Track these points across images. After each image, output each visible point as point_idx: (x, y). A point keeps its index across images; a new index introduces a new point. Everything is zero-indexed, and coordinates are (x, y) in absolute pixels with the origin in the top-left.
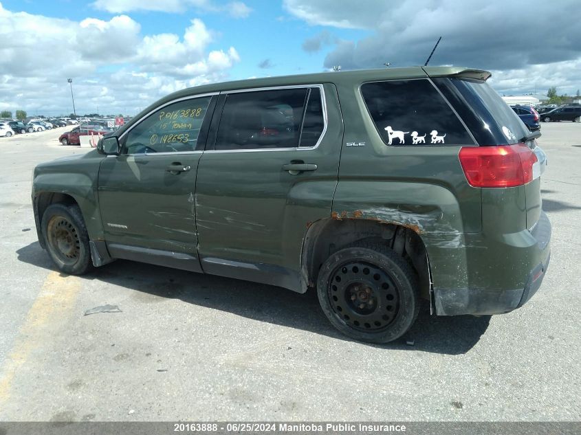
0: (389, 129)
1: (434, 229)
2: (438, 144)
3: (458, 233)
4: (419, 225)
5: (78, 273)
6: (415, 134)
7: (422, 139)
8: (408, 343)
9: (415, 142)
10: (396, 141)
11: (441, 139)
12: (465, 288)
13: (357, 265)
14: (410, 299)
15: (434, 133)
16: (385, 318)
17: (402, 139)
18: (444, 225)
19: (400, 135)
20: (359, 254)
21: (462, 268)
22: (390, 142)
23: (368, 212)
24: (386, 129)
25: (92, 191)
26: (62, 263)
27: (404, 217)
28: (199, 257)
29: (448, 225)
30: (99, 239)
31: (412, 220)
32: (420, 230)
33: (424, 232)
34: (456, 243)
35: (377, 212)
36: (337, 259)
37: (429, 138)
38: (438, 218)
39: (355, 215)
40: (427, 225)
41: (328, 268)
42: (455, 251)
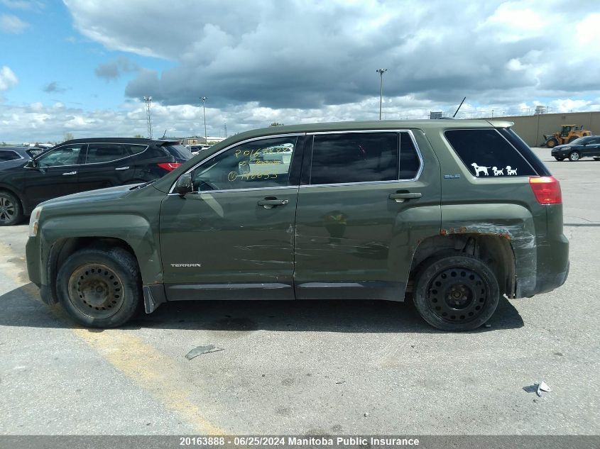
0: (474, 165)
1: (519, 236)
2: (513, 175)
3: (533, 237)
4: (510, 234)
5: (116, 325)
6: (495, 169)
7: (500, 172)
8: (487, 326)
9: (496, 174)
10: (482, 174)
11: (514, 172)
12: (535, 277)
13: (454, 270)
14: (497, 291)
15: (509, 168)
16: (478, 308)
17: (486, 172)
18: (525, 232)
19: (484, 169)
20: (456, 261)
21: (534, 262)
22: (478, 175)
23: (471, 227)
24: (472, 165)
25: (151, 233)
26: (90, 318)
27: (498, 229)
28: (295, 284)
29: (528, 232)
30: (156, 282)
31: (504, 230)
32: (511, 237)
33: (513, 238)
34: (532, 245)
35: (478, 227)
36: (437, 268)
37: (505, 172)
38: (522, 227)
39: (461, 230)
40: (516, 233)
41: (428, 276)
42: (531, 250)
